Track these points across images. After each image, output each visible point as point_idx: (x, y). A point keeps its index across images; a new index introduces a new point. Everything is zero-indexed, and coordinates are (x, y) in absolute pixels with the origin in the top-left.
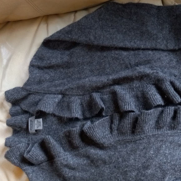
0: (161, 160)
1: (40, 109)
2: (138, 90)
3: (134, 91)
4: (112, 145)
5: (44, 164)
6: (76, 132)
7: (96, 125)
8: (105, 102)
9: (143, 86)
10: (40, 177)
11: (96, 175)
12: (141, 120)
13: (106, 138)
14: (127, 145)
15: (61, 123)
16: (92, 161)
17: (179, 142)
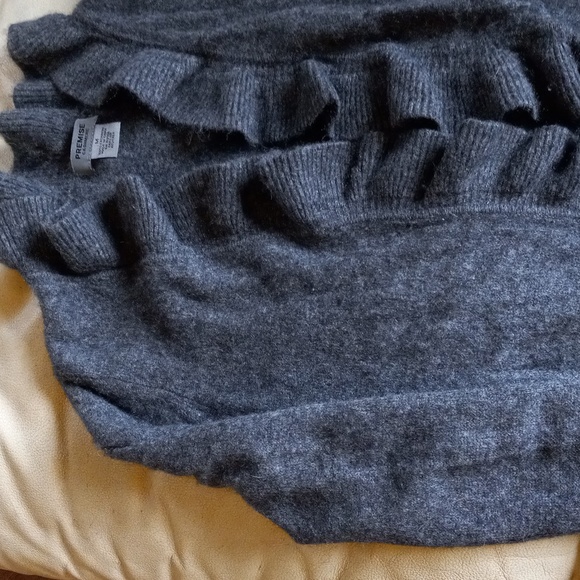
0: (493, 295)
1: (119, 82)
2: (462, 62)
3: (447, 66)
4: (339, 234)
5: (103, 275)
6: (228, 178)
7: (301, 156)
8: (344, 93)
9: (480, 51)
10: (84, 314)
11: (273, 324)
12: (457, 149)
13: (327, 208)
14: (390, 237)
15: (180, 154)
16: (265, 280)
17: (564, 247)
